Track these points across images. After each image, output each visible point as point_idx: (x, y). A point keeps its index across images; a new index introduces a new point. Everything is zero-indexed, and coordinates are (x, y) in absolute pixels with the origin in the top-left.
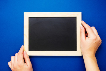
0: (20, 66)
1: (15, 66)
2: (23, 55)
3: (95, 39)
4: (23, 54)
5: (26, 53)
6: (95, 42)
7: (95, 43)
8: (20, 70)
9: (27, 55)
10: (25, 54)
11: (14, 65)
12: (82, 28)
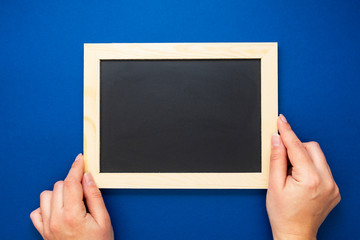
0: (71, 224)
1: (54, 223)
2: (83, 187)
3: (316, 187)
4: (81, 182)
5: (92, 180)
6: (314, 196)
7: (314, 199)
8: (73, 237)
9: (94, 186)
10: (89, 184)
11: (50, 221)
12: (278, 145)
